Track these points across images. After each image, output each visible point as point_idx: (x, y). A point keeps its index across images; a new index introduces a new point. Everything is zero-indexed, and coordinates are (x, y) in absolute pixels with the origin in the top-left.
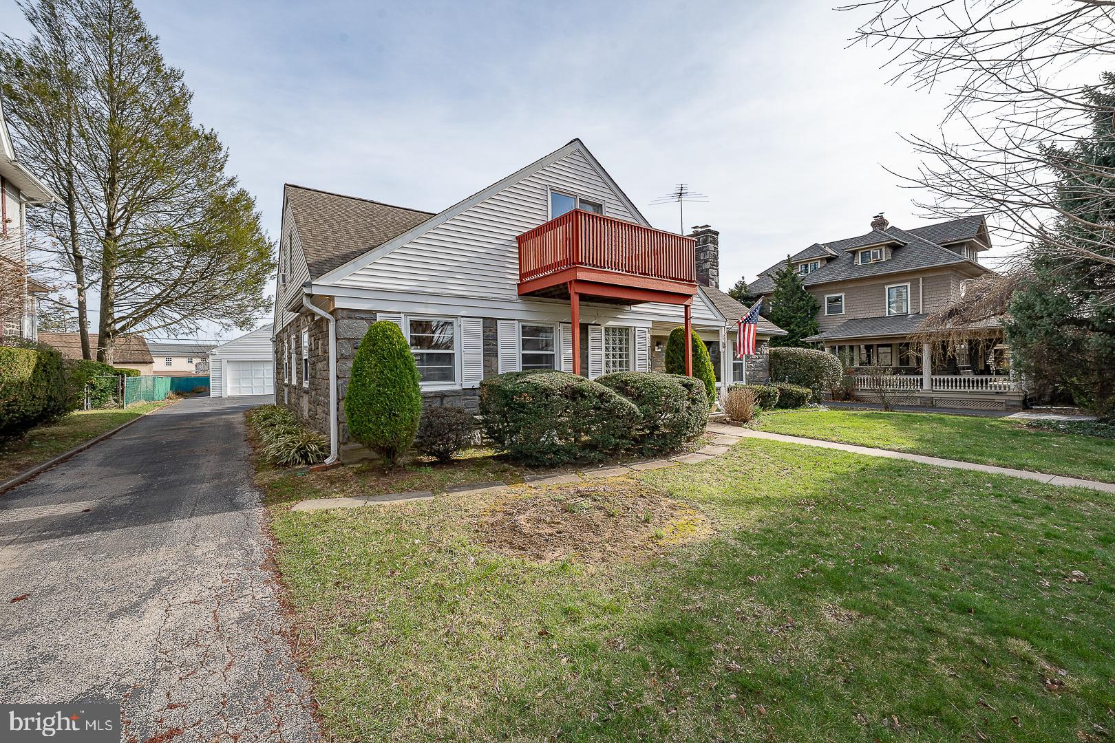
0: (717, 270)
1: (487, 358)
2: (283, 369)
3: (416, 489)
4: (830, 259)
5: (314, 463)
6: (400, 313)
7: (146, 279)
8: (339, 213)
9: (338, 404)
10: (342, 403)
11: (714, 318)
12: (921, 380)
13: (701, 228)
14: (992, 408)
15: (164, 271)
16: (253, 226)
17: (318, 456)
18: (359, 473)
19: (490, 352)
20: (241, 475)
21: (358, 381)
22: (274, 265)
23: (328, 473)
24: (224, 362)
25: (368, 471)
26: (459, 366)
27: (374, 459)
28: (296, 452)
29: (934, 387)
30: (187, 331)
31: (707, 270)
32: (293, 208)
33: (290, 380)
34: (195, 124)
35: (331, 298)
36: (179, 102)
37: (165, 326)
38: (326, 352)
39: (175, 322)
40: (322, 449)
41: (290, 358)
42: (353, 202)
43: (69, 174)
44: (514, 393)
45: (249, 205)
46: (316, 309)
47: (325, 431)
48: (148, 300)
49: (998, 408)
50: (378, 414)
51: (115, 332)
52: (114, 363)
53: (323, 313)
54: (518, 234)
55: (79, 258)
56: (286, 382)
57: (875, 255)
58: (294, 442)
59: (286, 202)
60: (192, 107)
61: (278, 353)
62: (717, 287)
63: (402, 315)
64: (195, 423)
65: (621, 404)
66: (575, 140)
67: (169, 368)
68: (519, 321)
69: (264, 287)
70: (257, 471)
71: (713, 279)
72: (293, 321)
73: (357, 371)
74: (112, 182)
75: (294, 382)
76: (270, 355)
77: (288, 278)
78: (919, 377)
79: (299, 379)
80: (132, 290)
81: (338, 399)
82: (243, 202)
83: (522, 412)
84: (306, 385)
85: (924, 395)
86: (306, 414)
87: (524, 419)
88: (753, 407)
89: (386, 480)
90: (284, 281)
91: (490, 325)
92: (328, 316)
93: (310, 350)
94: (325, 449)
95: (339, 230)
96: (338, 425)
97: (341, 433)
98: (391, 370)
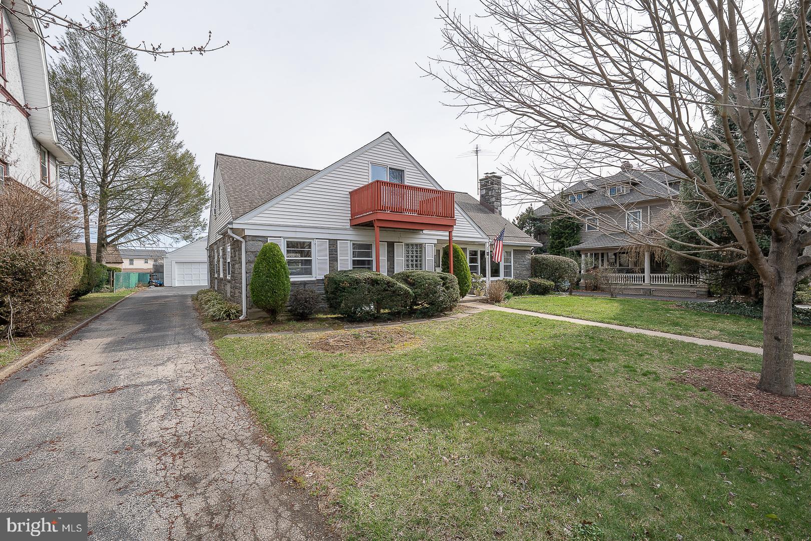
0: (500, 202)
1: (331, 262)
2: (214, 267)
3: (286, 330)
4: (591, 192)
5: (234, 319)
6: (281, 237)
7: (127, 209)
8: (249, 172)
9: (246, 287)
10: (248, 287)
11: (481, 237)
12: (644, 277)
13: (490, 174)
14: (688, 296)
15: (137, 203)
16: (194, 173)
17: (236, 316)
18: (257, 324)
19: (333, 258)
20: (195, 325)
21: (256, 274)
22: (208, 200)
23: (241, 324)
24: (174, 263)
25: (263, 323)
26: (315, 266)
27: (265, 318)
28: (224, 313)
29: (652, 282)
30: (152, 242)
31: (493, 202)
32: (222, 170)
33: (219, 274)
34: (159, 110)
35: (243, 230)
36: (148, 95)
37: (139, 239)
38: (240, 258)
39: (144, 237)
40: (237, 312)
41: (219, 261)
42: (258, 164)
43: (80, 142)
44: (340, 281)
45: (192, 160)
46: (234, 236)
47: (240, 303)
48: (126, 223)
49: (692, 296)
50: (267, 292)
51: (108, 244)
52: (106, 263)
53: (238, 238)
54: (351, 190)
55: (85, 196)
56: (216, 276)
57: (619, 190)
58: (222, 308)
59: (217, 164)
60: (156, 99)
61: (211, 257)
62: (501, 214)
63: (282, 238)
64: (160, 301)
65: (400, 288)
66: (386, 133)
67: (131, 267)
68: (351, 241)
69: (201, 214)
70: (203, 323)
71: (497, 209)
72: (220, 239)
73: (257, 271)
74: (106, 147)
75: (222, 276)
76: (205, 258)
77: (218, 212)
78: (642, 275)
79: (225, 274)
80: (118, 216)
81: (247, 284)
82: (188, 158)
83: (344, 292)
84: (229, 278)
85: (645, 287)
86: (229, 295)
87: (345, 296)
88: (504, 293)
89: (271, 327)
90: (215, 213)
91: (333, 243)
92: (241, 239)
93: (231, 257)
94: (240, 312)
95: (249, 184)
96: (247, 299)
97: (248, 303)
98: (274, 269)
